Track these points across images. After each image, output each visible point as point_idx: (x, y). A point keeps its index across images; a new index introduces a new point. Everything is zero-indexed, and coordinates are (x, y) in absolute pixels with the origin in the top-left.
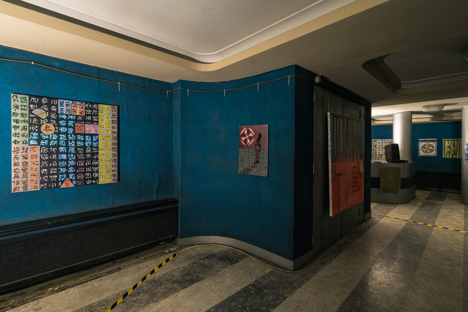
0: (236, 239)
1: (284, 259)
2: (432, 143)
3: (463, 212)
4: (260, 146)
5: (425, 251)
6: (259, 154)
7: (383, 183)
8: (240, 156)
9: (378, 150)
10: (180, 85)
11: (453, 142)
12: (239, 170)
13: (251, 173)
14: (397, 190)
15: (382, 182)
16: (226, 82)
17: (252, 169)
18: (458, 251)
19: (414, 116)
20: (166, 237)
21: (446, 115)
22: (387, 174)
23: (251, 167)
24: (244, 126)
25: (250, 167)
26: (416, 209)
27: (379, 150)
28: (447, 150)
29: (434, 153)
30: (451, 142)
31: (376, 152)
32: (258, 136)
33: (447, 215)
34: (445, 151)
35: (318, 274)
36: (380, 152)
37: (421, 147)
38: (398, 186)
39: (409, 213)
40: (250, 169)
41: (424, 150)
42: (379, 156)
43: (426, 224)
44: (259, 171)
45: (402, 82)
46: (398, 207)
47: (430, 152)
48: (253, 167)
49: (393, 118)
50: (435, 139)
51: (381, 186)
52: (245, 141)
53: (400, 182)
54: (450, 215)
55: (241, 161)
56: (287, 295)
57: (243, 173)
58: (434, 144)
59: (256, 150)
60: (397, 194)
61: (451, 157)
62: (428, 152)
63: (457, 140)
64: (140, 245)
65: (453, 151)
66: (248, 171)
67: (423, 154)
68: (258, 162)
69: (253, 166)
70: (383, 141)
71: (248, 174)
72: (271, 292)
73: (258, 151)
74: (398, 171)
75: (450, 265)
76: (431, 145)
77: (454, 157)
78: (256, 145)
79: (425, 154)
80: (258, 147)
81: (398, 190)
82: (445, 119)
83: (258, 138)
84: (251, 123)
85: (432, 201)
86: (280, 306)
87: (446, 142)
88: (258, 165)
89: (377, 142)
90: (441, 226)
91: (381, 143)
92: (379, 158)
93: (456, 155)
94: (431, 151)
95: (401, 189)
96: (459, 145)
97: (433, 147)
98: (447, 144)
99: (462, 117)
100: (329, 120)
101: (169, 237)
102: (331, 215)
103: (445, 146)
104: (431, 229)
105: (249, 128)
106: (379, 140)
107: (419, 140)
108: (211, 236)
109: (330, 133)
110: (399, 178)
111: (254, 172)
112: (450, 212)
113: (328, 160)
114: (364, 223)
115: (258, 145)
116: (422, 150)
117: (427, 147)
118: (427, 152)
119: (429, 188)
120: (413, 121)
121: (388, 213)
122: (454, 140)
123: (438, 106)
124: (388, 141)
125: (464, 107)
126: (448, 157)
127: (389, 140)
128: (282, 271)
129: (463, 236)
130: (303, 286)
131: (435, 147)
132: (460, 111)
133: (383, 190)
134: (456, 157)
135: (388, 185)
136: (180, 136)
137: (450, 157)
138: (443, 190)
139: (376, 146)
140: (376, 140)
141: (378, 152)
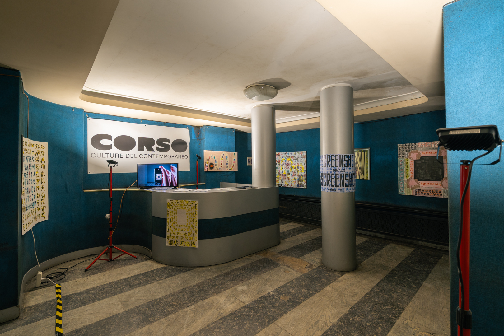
7: (170, 230)
9: (281, 167)
11: (360, 153)
14: (192, 243)
15: (169, 228)
22: (176, 213)
27: (283, 168)
30: (358, 154)
31: (279, 171)
36: (284, 172)
38: (193, 235)
42: (283, 176)
51: (168, 234)
53: (197, 227)
60: (193, 248)
61: (358, 177)
63: (364, 151)
65: (360, 168)
70: (287, 154)
74: (194, 207)
77: (361, 178)
81: (194, 243)
89: (281, 156)
91: (284, 158)
92: (282, 180)
93: (363, 174)
95: (198, 239)
106: (282, 153)
110: (195, 220)
122: (361, 151)
124: (291, 154)
127: (292, 152)
133: (171, 242)
134: (363, 177)
135: (178, 233)
139: (279, 161)
140: (280, 153)
141: (281, 170)
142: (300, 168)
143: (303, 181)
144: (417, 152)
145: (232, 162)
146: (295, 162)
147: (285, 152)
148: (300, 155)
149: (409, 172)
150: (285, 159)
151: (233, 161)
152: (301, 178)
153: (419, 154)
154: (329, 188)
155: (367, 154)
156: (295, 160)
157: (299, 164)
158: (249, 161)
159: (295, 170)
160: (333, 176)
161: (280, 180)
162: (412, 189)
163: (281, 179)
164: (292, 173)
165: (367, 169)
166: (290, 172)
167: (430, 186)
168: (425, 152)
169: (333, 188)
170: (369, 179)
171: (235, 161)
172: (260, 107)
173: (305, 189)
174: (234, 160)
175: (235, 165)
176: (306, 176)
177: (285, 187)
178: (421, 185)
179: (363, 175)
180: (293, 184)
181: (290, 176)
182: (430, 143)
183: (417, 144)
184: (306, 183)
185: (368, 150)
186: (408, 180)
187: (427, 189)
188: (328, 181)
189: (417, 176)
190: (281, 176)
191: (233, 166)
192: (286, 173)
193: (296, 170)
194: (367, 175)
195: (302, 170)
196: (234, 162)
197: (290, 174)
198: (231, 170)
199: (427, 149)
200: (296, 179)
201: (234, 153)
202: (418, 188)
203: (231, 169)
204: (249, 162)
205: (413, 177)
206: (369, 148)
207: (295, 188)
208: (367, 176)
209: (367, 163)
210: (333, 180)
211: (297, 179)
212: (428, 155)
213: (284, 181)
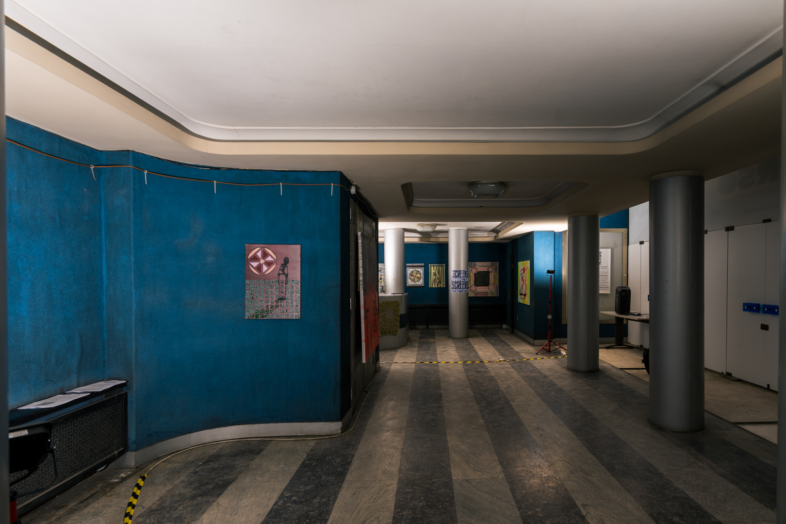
0: (242, 424)
1: (328, 423)
2: (419, 270)
3: (453, 345)
4: (287, 276)
5: (442, 384)
6: (284, 287)
7: (381, 323)
8: (247, 292)
10: (131, 160)
12: (247, 314)
13: (269, 317)
16: (218, 169)
17: (271, 309)
18: (463, 378)
19: (407, 234)
20: (109, 456)
21: (433, 236)
22: (386, 311)
23: (271, 308)
24: (256, 245)
25: (269, 307)
26: (416, 350)
28: (432, 277)
29: (421, 282)
30: (437, 268)
32: (283, 261)
33: (444, 351)
34: (431, 279)
35: (367, 428)
37: (409, 274)
38: (397, 326)
39: (413, 356)
40: (269, 310)
41: (412, 278)
43: (432, 363)
44: (285, 311)
45: (415, 199)
46: (399, 351)
47: (417, 281)
48: (274, 308)
49: (384, 235)
50: (423, 264)
52: (259, 268)
53: (399, 320)
54: (446, 351)
55: (250, 299)
56: (353, 453)
57: (255, 318)
58: (421, 270)
59: (279, 281)
60: (396, 335)
61: (436, 286)
62: (416, 280)
63: (441, 266)
64: (67, 480)
65: (438, 279)
66: (265, 314)
67: (411, 284)
68: (282, 299)
69: (274, 306)
71: (265, 318)
72: (334, 457)
73: (283, 283)
74: (397, 306)
75: (462, 389)
76: (418, 271)
77: (439, 287)
78: (279, 274)
79: (413, 283)
80: (283, 278)
81: (397, 331)
82: (432, 240)
83: (283, 263)
84: (269, 240)
85: (425, 340)
86: (353, 462)
87: (432, 268)
88: (284, 303)
90: (443, 361)
93: (441, 283)
94: (419, 279)
95: (400, 328)
96: (443, 272)
97: (420, 274)
98: (433, 271)
99: (448, 239)
100: (360, 241)
101: (113, 454)
102: (364, 361)
103: (431, 273)
104: (437, 365)
105: (266, 249)
107: (408, 265)
108: (191, 434)
109: (361, 257)
110: (398, 315)
111: (277, 314)
112: (444, 348)
113: (359, 292)
114: (377, 374)
115: (284, 273)
116: (410, 278)
117: (415, 275)
118: (414, 280)
119: (417, 326)
120: (406, 240)
121: (393, 359)
122: (439, 266)
123: (432, 225)
125: (450, 229)
126: (434, 286)
128: (329, 438)
129: (461, 366)
130: (362, 441)
131: (422, 274)
132: (447, 232)
133: (382, 333)
135: (387, 325)
136: (132, 258)
138: (430, 327)
142: (383, 279)
144: (476, 268)
149: (471, 281)
153: (477, 269)
154: (459, 290)
155: (443, 268)
160: (462, 283)
162: (473, 292)
165: (443, 279)
167: (483, 289)
168: (480, 268)
169: (461, 290)
170: (444, 287)
172: (397, 229)
178: (478, 290)
182: (483, 263)
183: (476, 263)
185: (444, 265)
186: (471, 287)
187: (481, 291)
188: (458, 286)
189: (476, 284)
194: (443, 284)
199: (481, 267)
202: (476, 292)
205: (474, 284)
209: (443, 275)
210: (462, 285)
212: (482, 270)
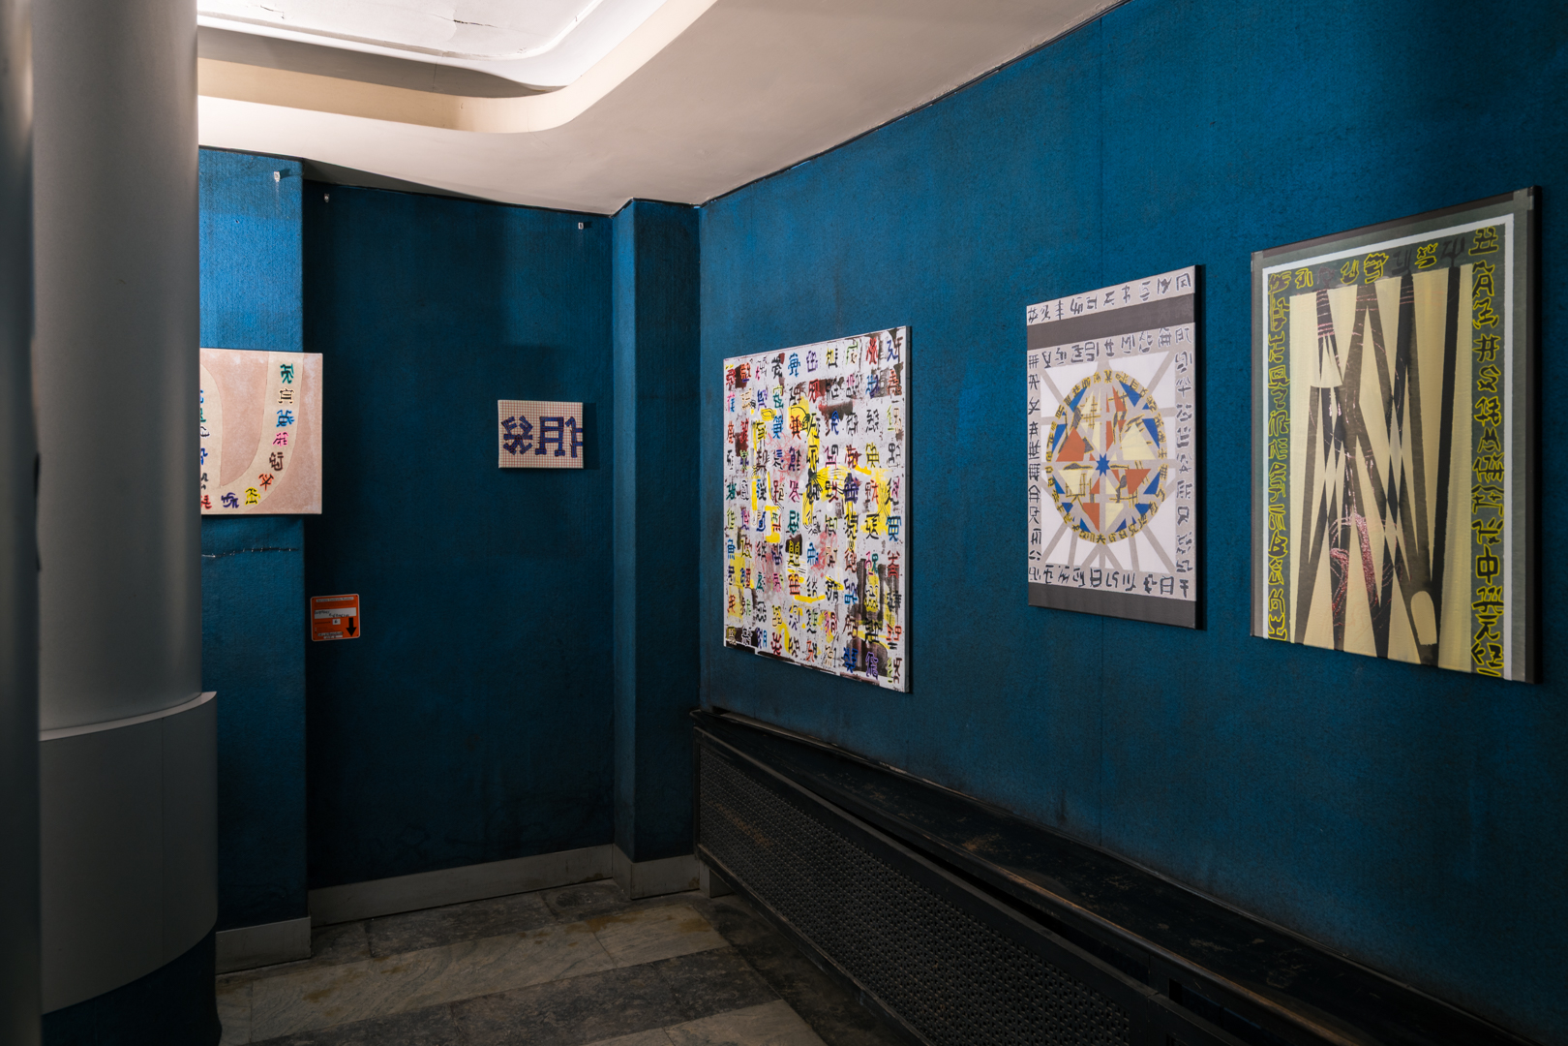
9: (754, 480)
11: (1389, 290)
27: (763, 494)
30: (1367, 303)
31: (742, 512)
36: (769, 522)
42: (762, 564)
65: (1392, 501)
70: (785, 368)
77: (1403, 649)
89: (751, 386)
91: (770, 402)
92: (760, 595)
93: (1436, 587)
96: (1477, 369)
106: (762, 356)
107: (1039, 313)
122: (1403, 265)
131: (1169, 428)
134: (1429, 638)
137: (1351, 646)
139: (744, 434)
140: (750, 357)
141: (754, 506)
142: (862, 494)
143: (880, 616)
145: (254, 440)
146: (833, 438)
147: (775, 354)
148: (867, 368)
150: (777, 412)
151: (270, 430)
152: (873, 581)
155: (1488, 289)
156: (833, 414)
157: (856, 456)
158: (518, 431)
159: (830, 509)
161: (747, 594)
163: (753, 584)
164: (816, 539)
165: (1484, 516)
166: (802, 530)
170: (1509, 667)
171: (292, 429)
173: (895, 692)
174: (284, 419)
175: (286, 462)
176: (902, 571)
177: (775, 659)
179: (1422, 600)
180: (823, 640)
181: (803, 560)
184: (902, 637)
185: (1507, 223)
190: (755, 564)
191: (268, 470)
192: (780, 538)
193: (839, 514)
194: (1484, 606)
195: (874, 508)
196: (280, 440)
197: (806, 546)
198: (243, 509)
200: (841, 600)
201: (275, 359)
203: (242, 498)
204: (518, 439)
206: (1524, 198)
207: (834, 677)
208: (1484, 629)
209: (1486, 435)
211: (842, 591)
213: (768, 605)
